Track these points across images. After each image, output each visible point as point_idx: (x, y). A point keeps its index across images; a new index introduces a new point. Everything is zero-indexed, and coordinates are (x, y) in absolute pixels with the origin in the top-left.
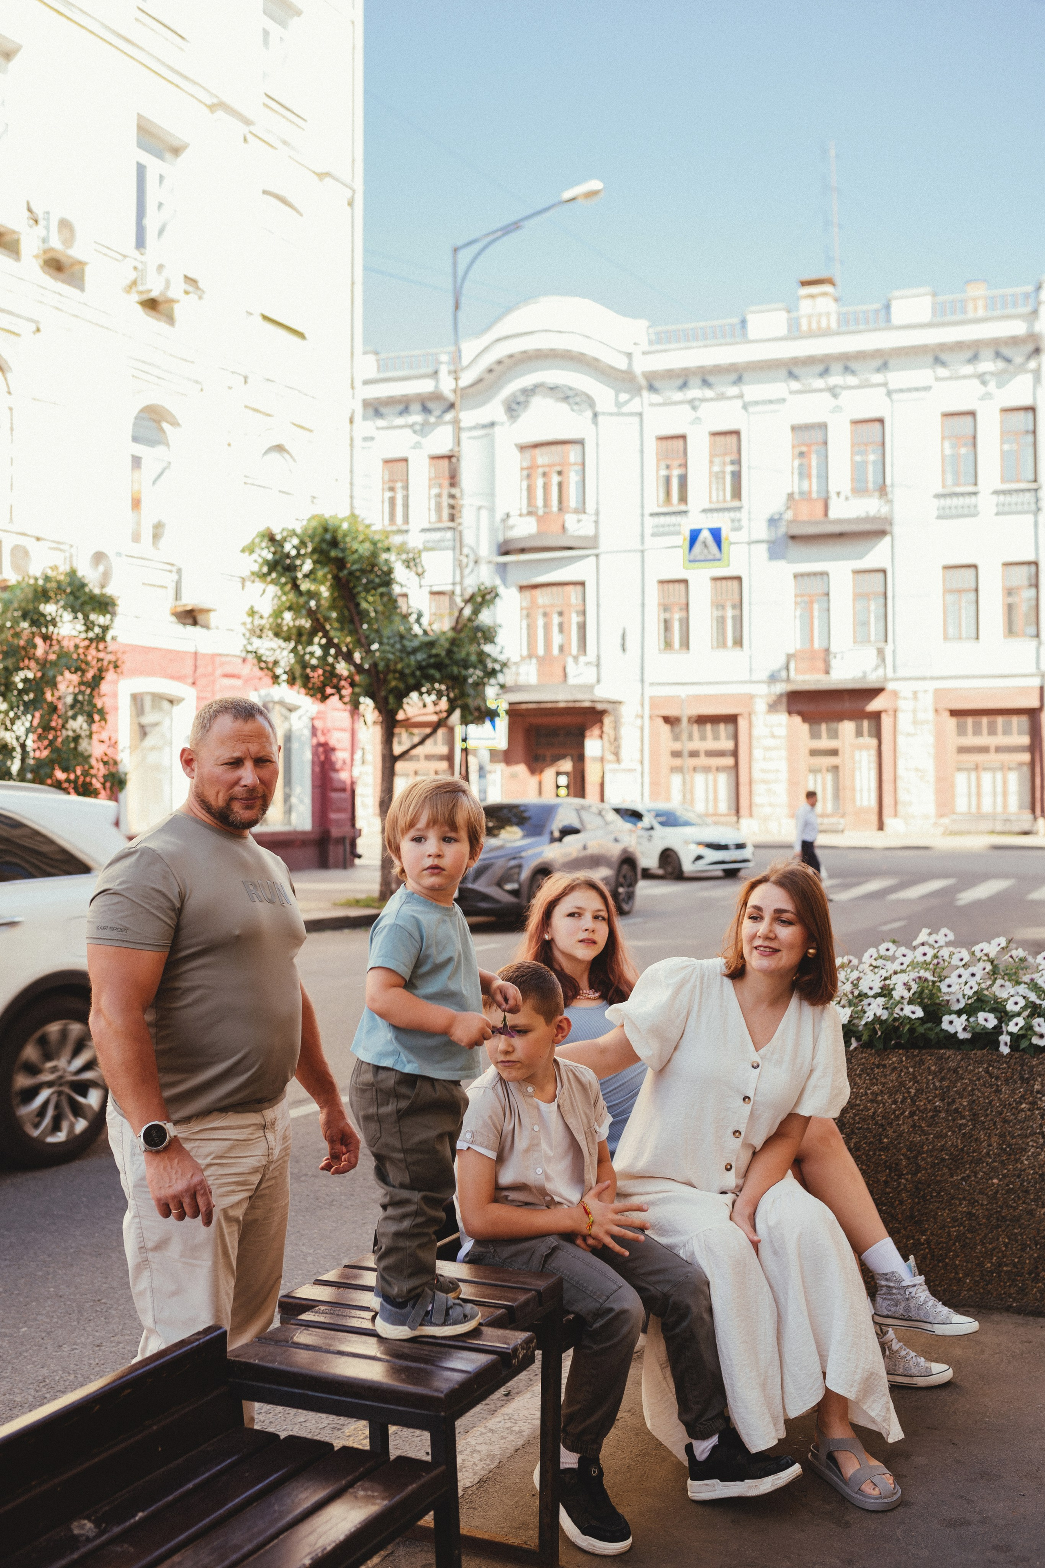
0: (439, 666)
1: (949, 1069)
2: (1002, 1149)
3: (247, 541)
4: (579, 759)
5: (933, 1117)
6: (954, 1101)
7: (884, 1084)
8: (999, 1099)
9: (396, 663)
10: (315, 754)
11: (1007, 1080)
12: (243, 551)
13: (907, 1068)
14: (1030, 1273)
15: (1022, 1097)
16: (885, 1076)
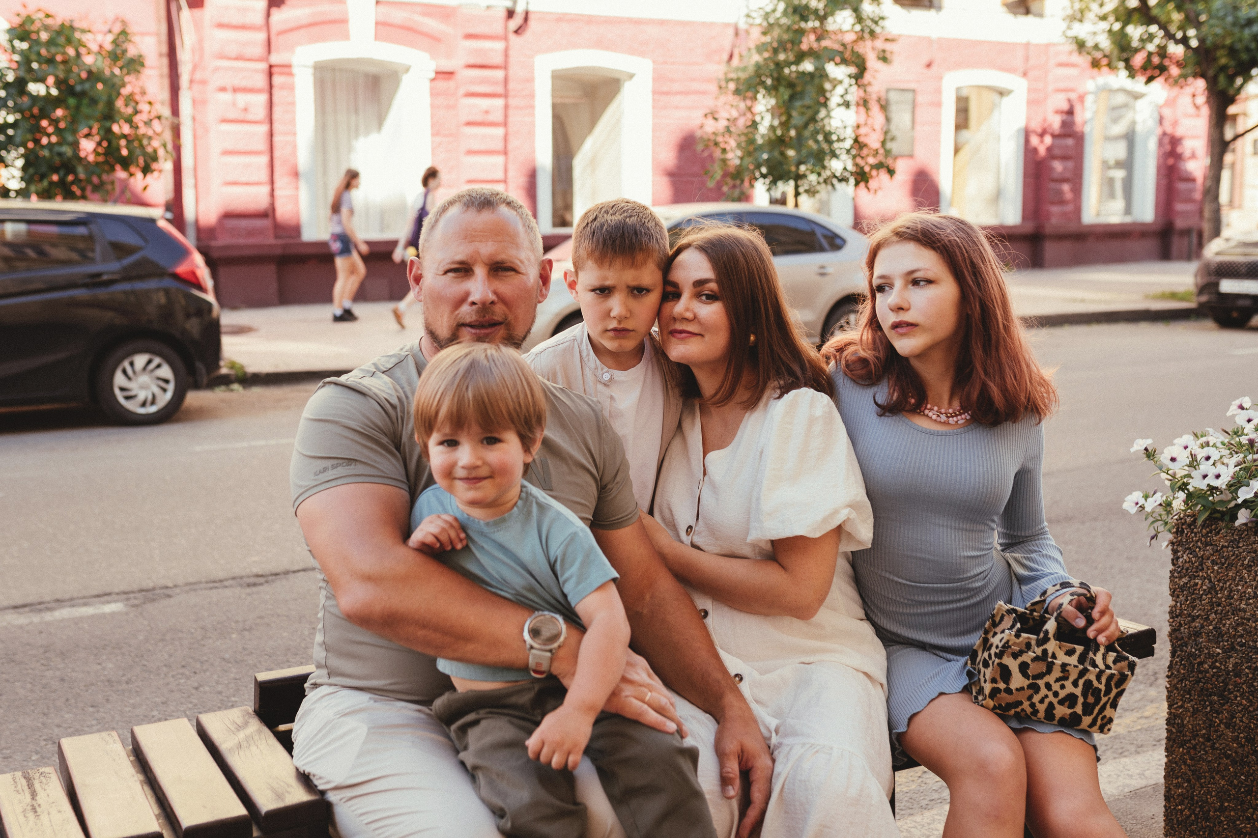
9: (1224, 38)
10: (1160, 143)
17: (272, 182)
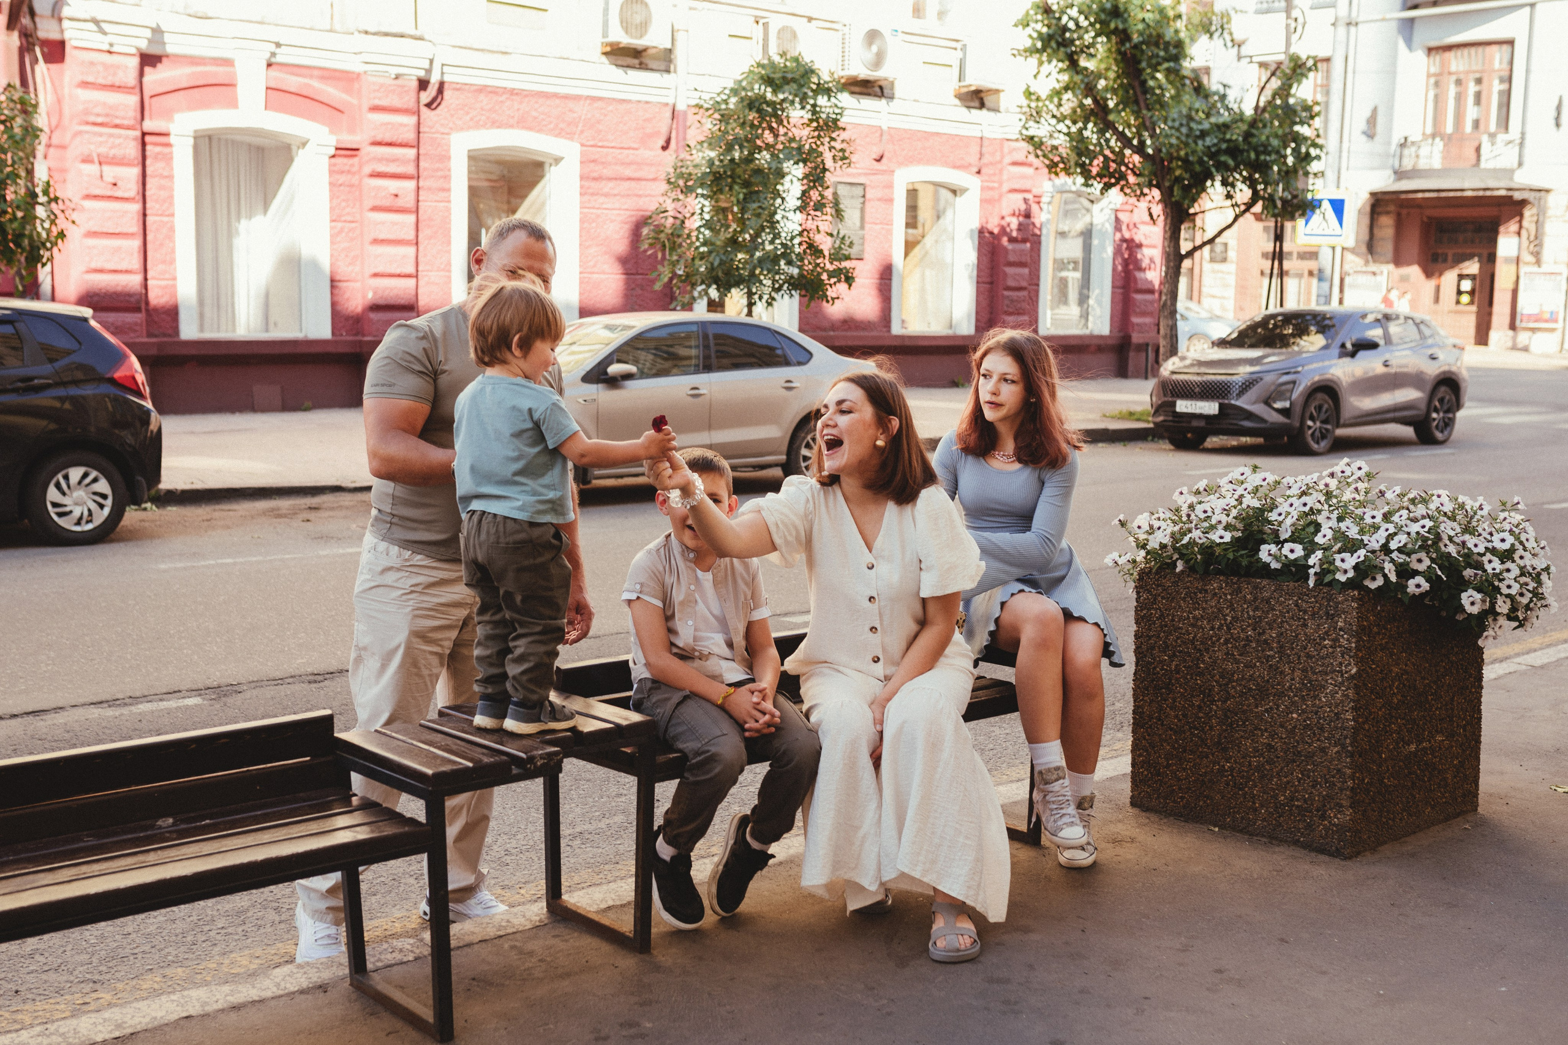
0: (1234, 151)
1: (1263, 600)
2: (1303, 684)
3: (1020, 15)
4: (1490, 259)
5: (1245, 646)
6: (1264, 632)
7: (1204, 609)
8: (1306, 634)
9: (1179, 149)
10: (1118, 252)
11: (1314, 614)
12: (1016, 25)
13: (1226, 595)
14: (1318, 810)
15: (1326, 633)
16: (1206, 601)
17: (145, 270)
